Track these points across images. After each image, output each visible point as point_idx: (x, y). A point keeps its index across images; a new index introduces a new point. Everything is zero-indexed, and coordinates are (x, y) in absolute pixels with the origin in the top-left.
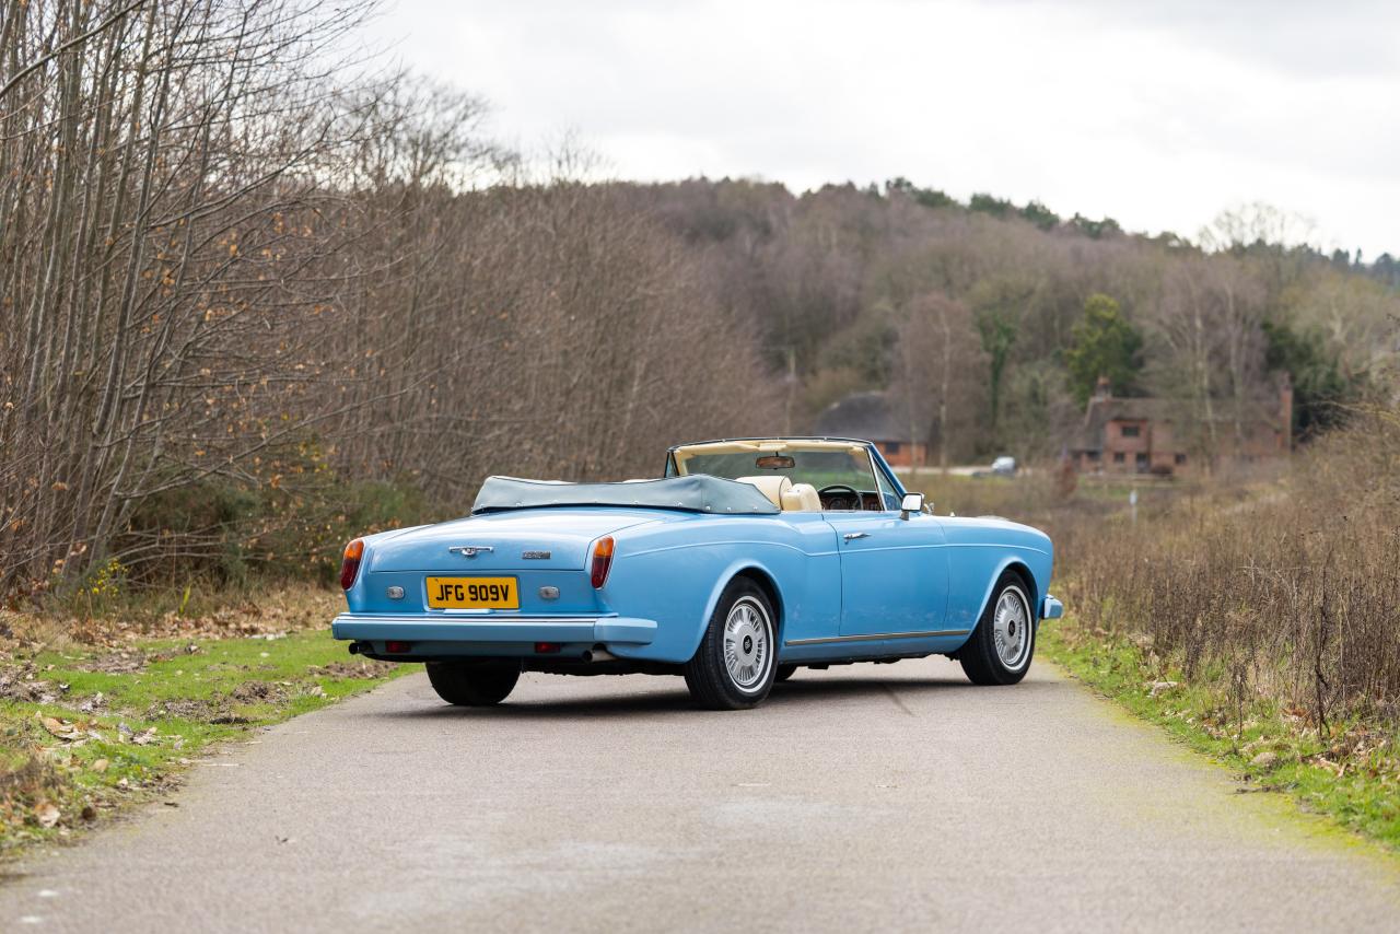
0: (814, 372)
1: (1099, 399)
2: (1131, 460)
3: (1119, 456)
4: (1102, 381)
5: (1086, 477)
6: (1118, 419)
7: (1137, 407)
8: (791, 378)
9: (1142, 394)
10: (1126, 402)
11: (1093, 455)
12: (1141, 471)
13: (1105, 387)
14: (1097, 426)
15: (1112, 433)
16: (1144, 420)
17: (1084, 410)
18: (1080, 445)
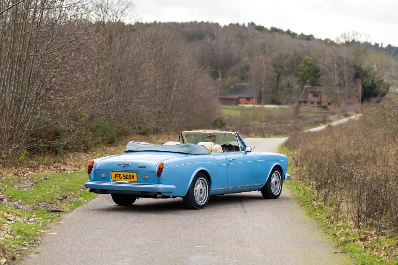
0: (226, 77)
1: (307, 86)
2: (315, 104)
3: (312, 103)
4: (308, 81)
5: (303, 108)
6: (312, 92)
7: (318, 89)
8: (220, 79)
9: (319, 85)
10: (315, 87)
11: (305, 102)
12: (318, 107)
13: (309, 83)
14: (306, 94)
15: (310, 96)
16: (320, 93)
17: (303, 89)
18: (301, 99)
